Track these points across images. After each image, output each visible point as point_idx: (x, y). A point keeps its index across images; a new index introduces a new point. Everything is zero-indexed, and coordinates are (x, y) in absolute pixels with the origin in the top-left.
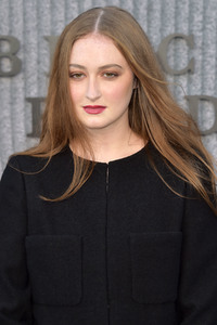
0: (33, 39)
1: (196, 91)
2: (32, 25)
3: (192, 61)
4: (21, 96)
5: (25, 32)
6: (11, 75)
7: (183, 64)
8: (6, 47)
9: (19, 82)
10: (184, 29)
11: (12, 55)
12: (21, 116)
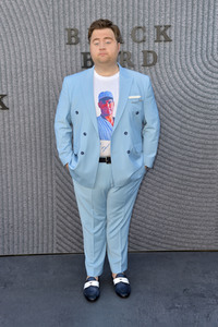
0: (83, 30)
1: (146, 49)
2: (83, 24)
3: (145, 37)
4: (79, 52)
5: (80, 27)
6: (75, 44)
7: (141, 39)
8: (73, 33)
9: (78, 46)
10: (141, 25)
11: (76, 36)
12: (79, 60)
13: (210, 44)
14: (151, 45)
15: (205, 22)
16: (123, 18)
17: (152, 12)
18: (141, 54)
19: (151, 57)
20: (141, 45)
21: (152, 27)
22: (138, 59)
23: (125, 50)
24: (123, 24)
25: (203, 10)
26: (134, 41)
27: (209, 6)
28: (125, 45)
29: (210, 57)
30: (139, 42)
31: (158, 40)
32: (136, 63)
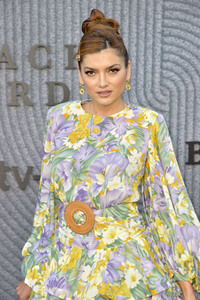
13: (149, 76)
14: (60, 74)
15: (142, 43)
16: (14, 30)
17: (60, 23)
18: (45, 88)
19: (60, 92)
20: (45, 73)
21: (61, 46)
22: (40, 94)
23: (20, 80)
24: (14, 39)
25: (138, 24)
26: (34, 66)
27: (146, 19)
28: (20, 73)
29: (150, 95)
30: (41, 69)
31: (71, 67)
32: (36, 100)
